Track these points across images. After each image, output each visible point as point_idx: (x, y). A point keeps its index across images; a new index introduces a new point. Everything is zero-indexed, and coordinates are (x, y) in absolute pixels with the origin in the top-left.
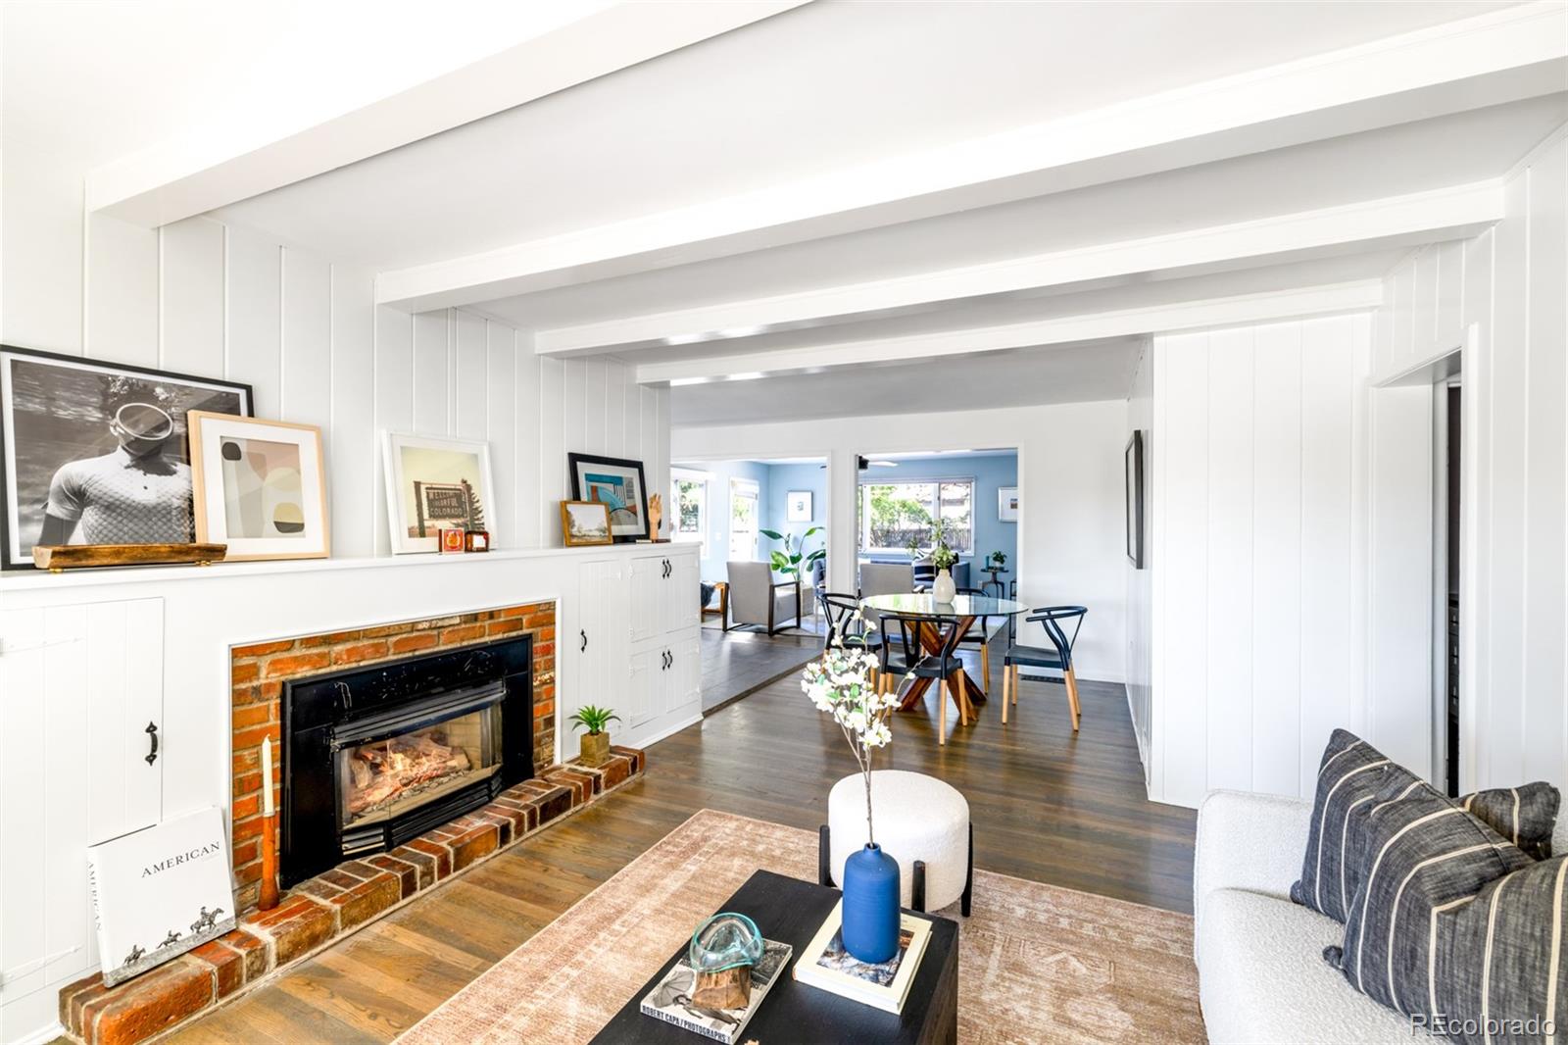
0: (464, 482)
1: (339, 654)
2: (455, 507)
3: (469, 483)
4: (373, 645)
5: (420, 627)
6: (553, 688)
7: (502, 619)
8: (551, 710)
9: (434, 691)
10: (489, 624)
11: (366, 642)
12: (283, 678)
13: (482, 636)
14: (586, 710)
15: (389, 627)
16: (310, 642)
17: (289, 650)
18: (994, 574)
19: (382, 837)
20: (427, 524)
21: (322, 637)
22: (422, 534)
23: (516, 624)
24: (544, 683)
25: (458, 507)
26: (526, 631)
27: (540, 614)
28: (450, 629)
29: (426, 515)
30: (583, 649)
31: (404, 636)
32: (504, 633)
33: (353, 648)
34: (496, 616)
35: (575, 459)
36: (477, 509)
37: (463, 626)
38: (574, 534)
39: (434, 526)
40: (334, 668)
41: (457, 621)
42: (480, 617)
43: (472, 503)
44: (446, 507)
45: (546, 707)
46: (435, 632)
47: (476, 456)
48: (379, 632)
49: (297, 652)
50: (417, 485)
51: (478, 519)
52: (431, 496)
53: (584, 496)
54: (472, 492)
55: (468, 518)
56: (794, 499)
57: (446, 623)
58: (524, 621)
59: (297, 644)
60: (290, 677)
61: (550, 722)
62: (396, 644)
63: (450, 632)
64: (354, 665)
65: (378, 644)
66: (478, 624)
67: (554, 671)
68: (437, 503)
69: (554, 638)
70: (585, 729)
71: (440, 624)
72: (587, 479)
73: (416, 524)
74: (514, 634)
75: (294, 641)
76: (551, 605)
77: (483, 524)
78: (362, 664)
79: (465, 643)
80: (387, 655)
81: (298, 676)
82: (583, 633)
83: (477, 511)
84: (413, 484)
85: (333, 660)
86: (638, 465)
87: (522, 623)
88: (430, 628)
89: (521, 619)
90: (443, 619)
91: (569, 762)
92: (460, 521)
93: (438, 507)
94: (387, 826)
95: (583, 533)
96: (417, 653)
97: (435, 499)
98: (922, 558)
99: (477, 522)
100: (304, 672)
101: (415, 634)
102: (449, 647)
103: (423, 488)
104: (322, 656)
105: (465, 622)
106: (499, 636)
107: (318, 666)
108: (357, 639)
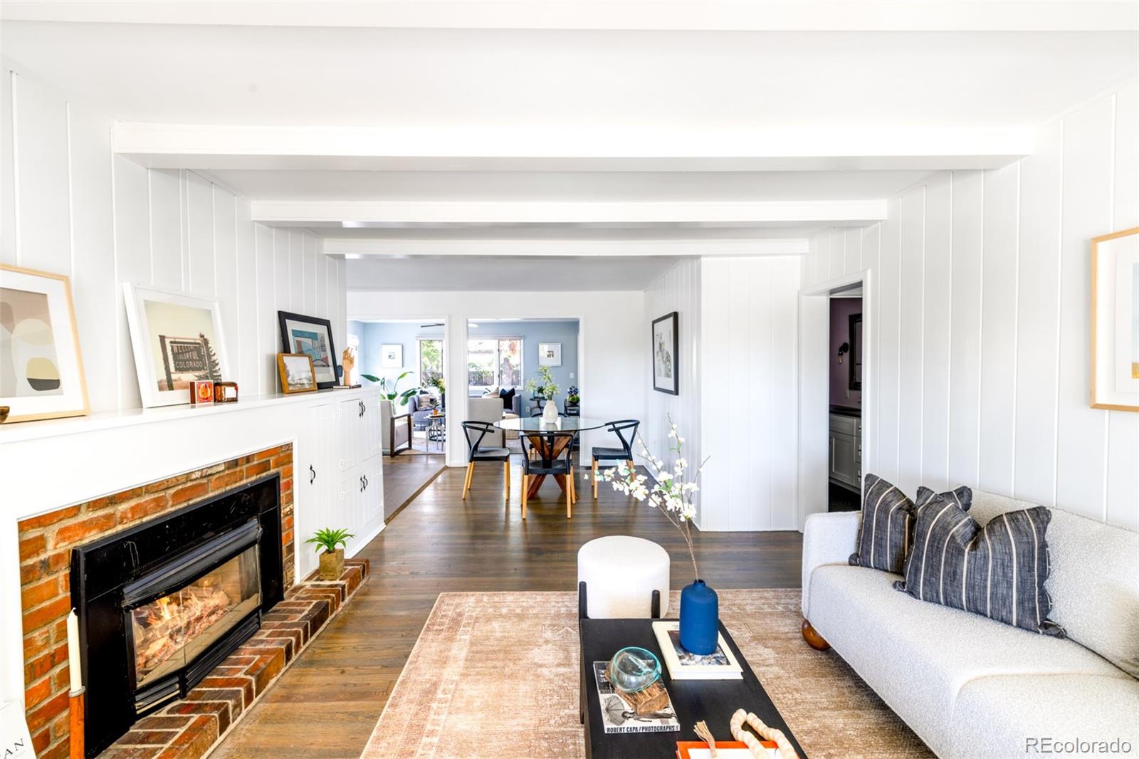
0: (202, 336)
1: (124, 513)
2: (197, 360)
3: (206, 337)
4: (155, 500)
5: (194, 476)
6: (292, 518)
7: (255, 463)
8: (291, 538)
9: (204, 536)
10: (247, 468)
11: (148, 498)
12: (71, 547)
13: (241, 480)
14: (321, 533)
15: (167, 481)
16: (95, 504)
17: (76, 515)
18: (538, 402)
19: (177, 686)
20: (174, 377)
21: (108, 498)
22: (171, 387)
23: (265, 466)
24: (287, 515)
25: (198, 361)
26: (273, 471)
27: (282, 455)
28: (217, 476)
29: (172, 369)
30: (312, 481)
31: (180, 487)
32: (257, 475)
33: (137, 505)
34: (251, 459)
35: (283, 317)
36: (214, 361)
37: (227, 472)
38: (290, 382)
39: (180, 379)
40: (120, 528)
41: (222, 468)
42: (240, 462)
43: (210, 356)
44: (189, 360)
45: (288, 535)
46: (205, 481)
47: (209, 312)
48: (160, 485)
49: (83, 517)
50: (162, 338)
51: (216, 371)
52: (175, 350)
53: (293, 350)
54: (209, 345)
55: (208, 371)
56: (386, 350)
57: (213, 471)
58: (271, 461)
59: (83, 509)
60: (78, 544)
61: (291, 549)
62: (175, 495)
63: (217, 479)
64: (137, 522)
65: (159, 497)
66: (238, 469)
67: (293, 503)
68: (181, 357)
69: (292, 475)
70: (325, 548)
71: (210, 472)
72: (293, 335)
73: (164, 377)
74: (264, 474)
75: (81, 505)
76: (289, 447)
77: (220, 376)
78: (144, 520)
79: (228, 488)
80: (166, 508)
81: (86, 541)
82: (311, 468)
83: (214, 364)
84: (159, 338)
85: (119, 520)
86: (326, 323)
87: (270, 464)
88: (202, 477)
89: (269, 461)
90: (211, 467)
91: (307, 580)
92: (201, 373)
93: (182, 360)
94: (181, 674)
95: (296, 382)
96: (191, 502)
97: (178, 353)
98: (489, 393)
99: (215, 374)
100: (93, 536)
101: (189, 484)
102: (217, 493)
103: (167, 342)
104: (109, 517)
105: (228, 468)
106: (253, 478)
107: (105, 528)
108: (139, 496)
